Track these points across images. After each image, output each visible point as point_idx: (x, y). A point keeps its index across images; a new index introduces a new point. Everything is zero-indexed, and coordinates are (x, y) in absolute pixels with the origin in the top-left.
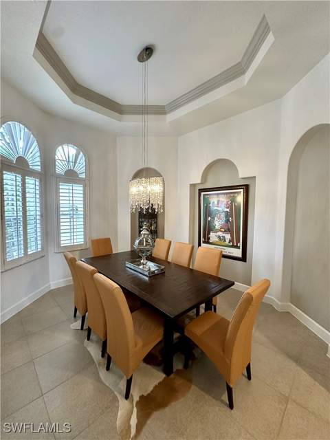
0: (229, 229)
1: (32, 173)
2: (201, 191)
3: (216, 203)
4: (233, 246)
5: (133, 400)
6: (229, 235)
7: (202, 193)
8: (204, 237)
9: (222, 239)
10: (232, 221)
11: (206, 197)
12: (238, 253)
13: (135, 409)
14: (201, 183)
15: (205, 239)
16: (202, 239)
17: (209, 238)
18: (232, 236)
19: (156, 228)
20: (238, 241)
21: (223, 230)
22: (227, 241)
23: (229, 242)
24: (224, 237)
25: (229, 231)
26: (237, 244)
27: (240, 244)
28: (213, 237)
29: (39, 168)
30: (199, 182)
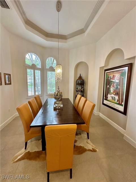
0: (117, 93)
1: (38, 69)
2: (106, 70)
3: (112, 77)
4: (119, 104)
5: (26, 151)
6: (118, 97)
7: (106, 72)
8: (105, 97)
9: (113, 99)
10: (120, 88)
11: (108, 74)
12: (121, 108)
13: (23, 154)
14: (105, 66)
15: (105, 98)
16: (104, 98)
17: (107, 98)
18: (119, 98)
19: (83, 90)
20: (122, 101)
21: (114, 93)
22: (116, 100)
23: (117, 101)
24: (114, 97)
25: (117, 94)
26: (121, 103)
27: (123, 104)
28: (109, 97)
29: (41, 67)
30: (103, 65)
